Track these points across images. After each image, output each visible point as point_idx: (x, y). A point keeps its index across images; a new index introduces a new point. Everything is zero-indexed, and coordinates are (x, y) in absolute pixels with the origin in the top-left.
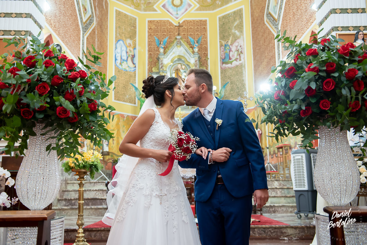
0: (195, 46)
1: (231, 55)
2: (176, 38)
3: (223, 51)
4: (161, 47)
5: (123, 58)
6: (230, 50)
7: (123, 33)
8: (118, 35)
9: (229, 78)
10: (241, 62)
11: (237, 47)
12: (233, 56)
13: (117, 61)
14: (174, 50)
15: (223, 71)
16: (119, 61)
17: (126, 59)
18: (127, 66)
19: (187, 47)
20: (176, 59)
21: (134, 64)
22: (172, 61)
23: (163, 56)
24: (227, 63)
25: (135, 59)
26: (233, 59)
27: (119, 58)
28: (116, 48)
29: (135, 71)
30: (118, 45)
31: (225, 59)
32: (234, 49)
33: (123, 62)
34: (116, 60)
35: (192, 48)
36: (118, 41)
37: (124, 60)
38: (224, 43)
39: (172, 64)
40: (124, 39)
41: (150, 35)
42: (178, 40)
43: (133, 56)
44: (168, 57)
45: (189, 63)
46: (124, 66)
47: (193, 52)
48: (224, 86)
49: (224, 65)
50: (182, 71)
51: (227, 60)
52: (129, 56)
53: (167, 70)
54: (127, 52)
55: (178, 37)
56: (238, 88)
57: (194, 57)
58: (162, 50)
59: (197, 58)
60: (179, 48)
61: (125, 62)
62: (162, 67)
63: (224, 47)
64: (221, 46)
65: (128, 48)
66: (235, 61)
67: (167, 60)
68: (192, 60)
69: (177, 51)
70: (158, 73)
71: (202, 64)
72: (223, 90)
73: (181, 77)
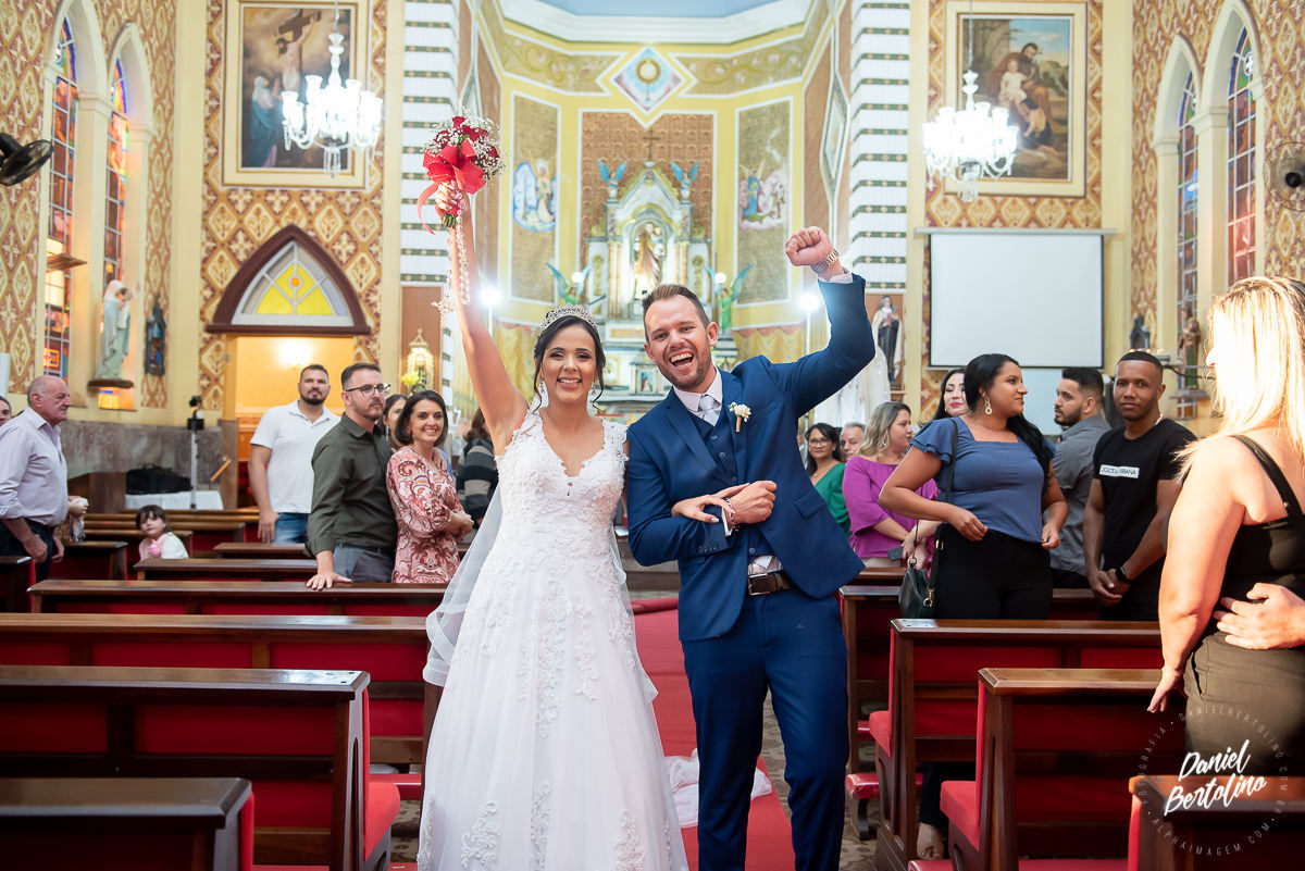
0: (684, 186)
1: (760, 204)
2: (645, 167)
3: (744, 191)
4: (612, 185)
5: (529, 203)
6: (760, 192)
7: (529, 147)
8: (519, 152)
9: (755, 253)
10: (780, 221)
11: (774, 186)
12: (765, 205)
13: (517, 212)
14: (639, 192)
15: (744, 235)
16: (520, 212)
17: (535, 205)
18: (538, 220)
19: (667, 185)
20: (644, 210)
21: (551, 214)
22: (635, 215)
23: (615, 205)
24: (752, 219)
25: (553, 202)
26: (765, 211)
27: (520, 205)
28: (515, 182)
29: (553, 228)
30: (518, 175)
31: (749, 211)
32: (767, 189)
33: (529, 213)
34: (515, 208)
35: (677, 185)
36: (518, 167)
37: (531, 208)
38: (747, 172)
39: (633, 221)
40: (532, 159)
42: (648, 170)
43: (551, 197)
44: (626, 206)
45: (670, 220)
46: (532, 220)
47: (680, 198)
48: (742, 273)
49: (746, 222)
50: (654, 238)
51: (752, 211)
52: (542, 197)
53: (624, 235)
54: (537, 189)
55: (649, 164)
56: (771, 276)
57: (681, 209)
58: (613, 193)
59: (687, 209)
60: (650, 188)
61: (533, 212)
62: (612, 229)
63: (748, 181)
64: (742, 178)
65: (540, 180)
66: (768, 218)
67: (624, 214)
68: (678, 215)
69: (646, 193)
70: (604, 239)
71: (699, 220)
72: (740, 282)
73: (651, 252)
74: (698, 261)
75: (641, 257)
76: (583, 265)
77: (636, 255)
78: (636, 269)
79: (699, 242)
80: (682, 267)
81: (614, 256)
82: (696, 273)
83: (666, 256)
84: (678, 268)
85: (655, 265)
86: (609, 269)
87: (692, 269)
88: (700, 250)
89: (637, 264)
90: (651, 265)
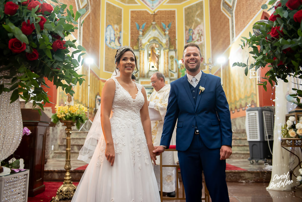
0: (166, 30)
1: (194, 37)
2: (152, 24)
3: (187, 34)
4: (141, 31)
5: (112, 39)
6: (193, 33)
7: (111, 20)
8: (108, 21)
10: (201, 42)
11: (198, 30)
12: (195, 37)
13: (107, 41)
14: (150, 33)
16: (108, 41)
17: (114, 40)
18: (115, 45)
19: (160, 30)
20: (152, 40)
21: (120, 43)
22: (149, 41)
23: (142, 37)
25: (120, 40)
26: (196, 40)
27: (108, 39)
28: (106, 31)
30: (108, 29)
31: (189, 40)
32: (196, 32)
33: (111, 42)
34: (106, 40)
35: (164, 31)
36: (107, 26)
37: (112, 41)
38: (188, 28)
39: (148, 43)
40: (113, 24)
41: (132, 22)
42: (153, 25)
43: (119, 38)
44: (146, 38)
45: (162, 42)
46: (113, 45)
47: (165, 34)
50: (156, 49)
51: (191, 40)
52: (116, 37)
53: (145, 48)
54: (114, 35)
55: (154, 23)
57: (165, 38)
58: (141, 33)
59: (167, 38)
60: (154, 31)
61: (113, 42)
62: (141, 46)
63: (188, 31)
64: (186, 30)
65: (116, 32)
67: (145, 41)
68: (164, 41)
69: (153, 33)
70: (138, 50)
71: (172, 44)
73: (155, 54)
74: (172, 57)
75: (151, 56)
77: (149, 55)
78: (149, 60)
79: (172, 51)
80: (166, 59)
81: (142, 55)
82: (171, 62)
83: (160, 55)
84: (165, 59)
85: (157, 59)
86: (140, 60)
87: (170, 60)
88: (172, 53)
89: (150, 58)
90: (155, 58)
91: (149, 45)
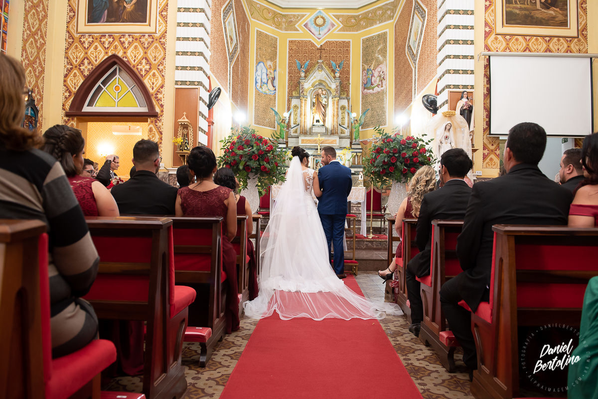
1: (373, 81)
2: (318, 63)
3: (365, 76)
5: (263, 81)
7: (263, 55)
8: (259, 56)
9: (370, 104)
10: (382, 88)
11: (379, 72)
12: (375, 81)
13: (257, 84)
14: (315, 75)
15: (365, 96)
16: (259, 84)
17: (266, 82)
18: (267, 89)
19: (328, 71)
20: (317, 83)
21: (274, 87)
22: (313, 86)
23: (303, 80)
24: (368, 89)
25: (275, 81)
27: (259, 81)
28: (257, 70)
29: (275, 94)
30: (258, 67)
31: (367, 85)
32: (376, 74)
33: (263, 85)
34: (256, 82)
36: (258, 63)
37: (264, 83)
38: (366, 67)
39: (312, 88)
40: (265, 61)
41: (290, 56)
43: (274, 79)
44: (309, 81)
45: (330, 88)
46: (265, 89)
47: (335, 77)
48: (364, 113)
49: (366, 90)
50: (322, 96)
51: (369, 85)
53: (308, 95)
54: (267, 75)
55: (320, 61)
56: (378, 115)
57: (335, 82)
58: (303, 75)
59: (338, 83)
60: (320, 72)
61: (265, 85)
62: (302, 92)
63: (366, 71)
64: (364, 70)
65: (269, 71)
67: (307, 85)
68: (333, 86)
69: (319, 75)
70: (298, 97)
71: (344, 89)
72: (363, 117)
73: (321, 103)
74: (343, 108)
75: (316, 105)
76: (289, 109)
77: (314, 104)
78: (313, 111)
79: (344, 99)
80: (335, 110)
81: (303, 105)
82: (342, 113)
85: (323, 109)
86: (301, 112)
87: (340, 112)
88: (344, 102)
89: (314, 108)
90: (321, 109)
91: (314, 90)
